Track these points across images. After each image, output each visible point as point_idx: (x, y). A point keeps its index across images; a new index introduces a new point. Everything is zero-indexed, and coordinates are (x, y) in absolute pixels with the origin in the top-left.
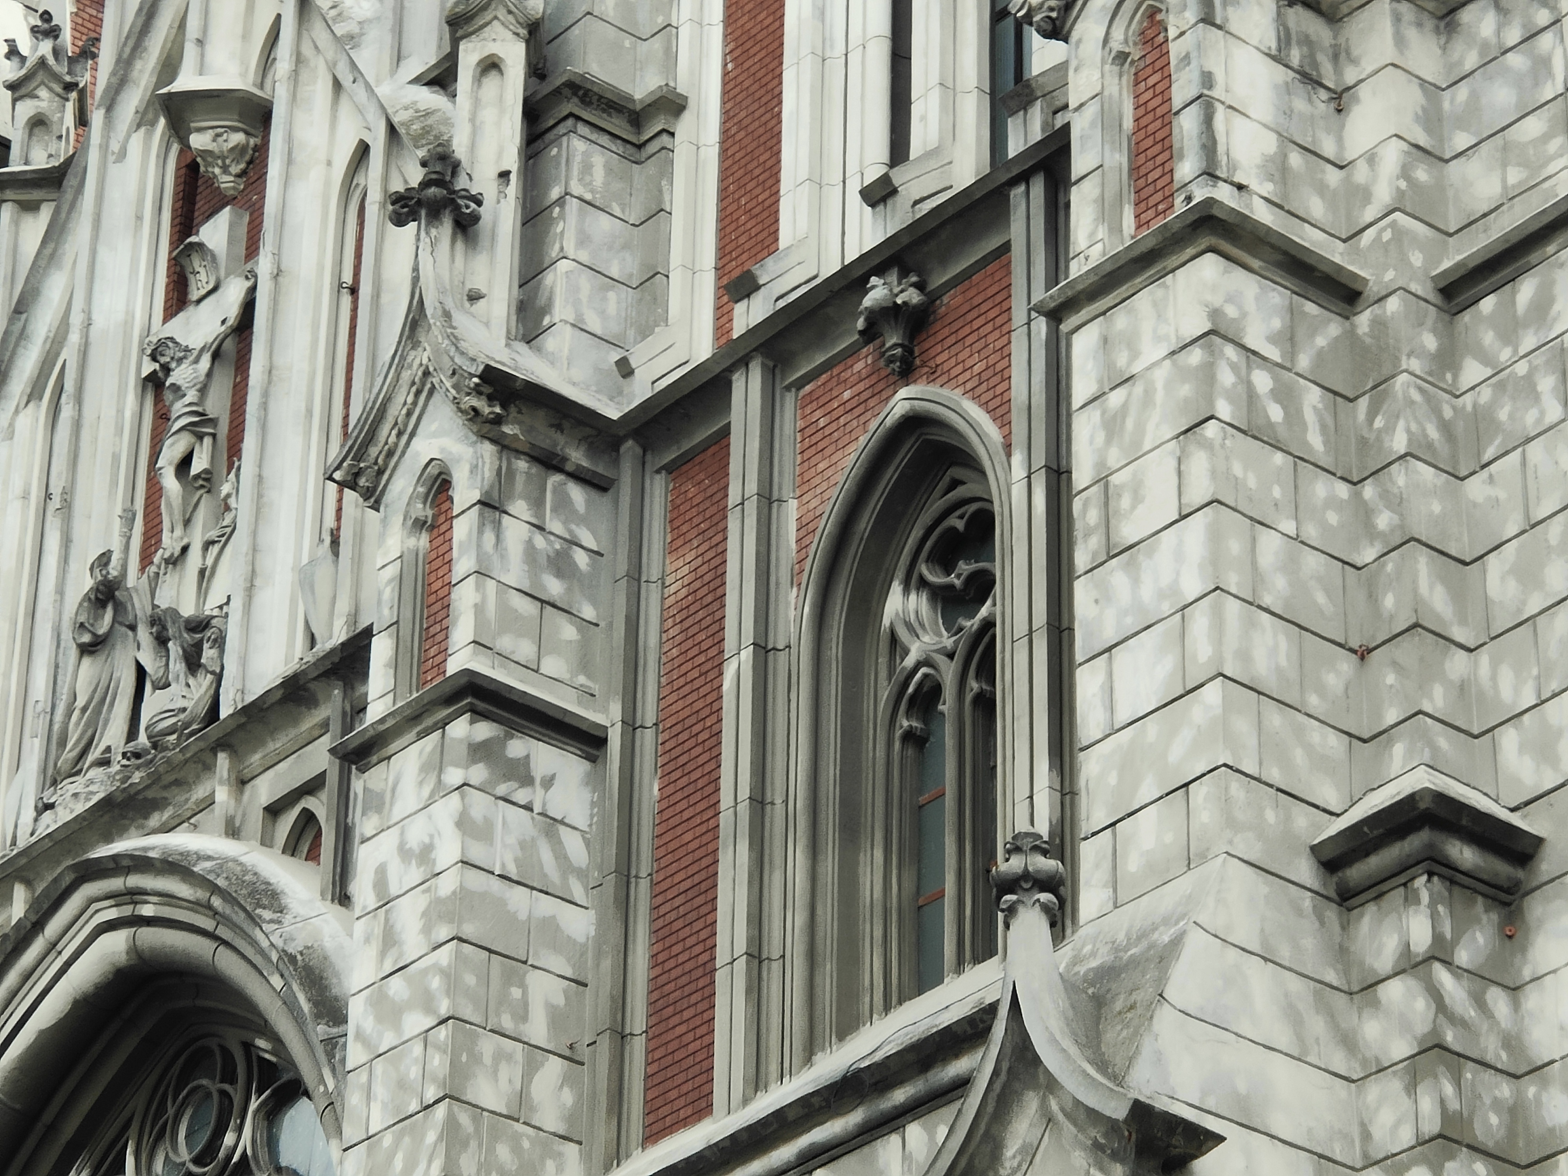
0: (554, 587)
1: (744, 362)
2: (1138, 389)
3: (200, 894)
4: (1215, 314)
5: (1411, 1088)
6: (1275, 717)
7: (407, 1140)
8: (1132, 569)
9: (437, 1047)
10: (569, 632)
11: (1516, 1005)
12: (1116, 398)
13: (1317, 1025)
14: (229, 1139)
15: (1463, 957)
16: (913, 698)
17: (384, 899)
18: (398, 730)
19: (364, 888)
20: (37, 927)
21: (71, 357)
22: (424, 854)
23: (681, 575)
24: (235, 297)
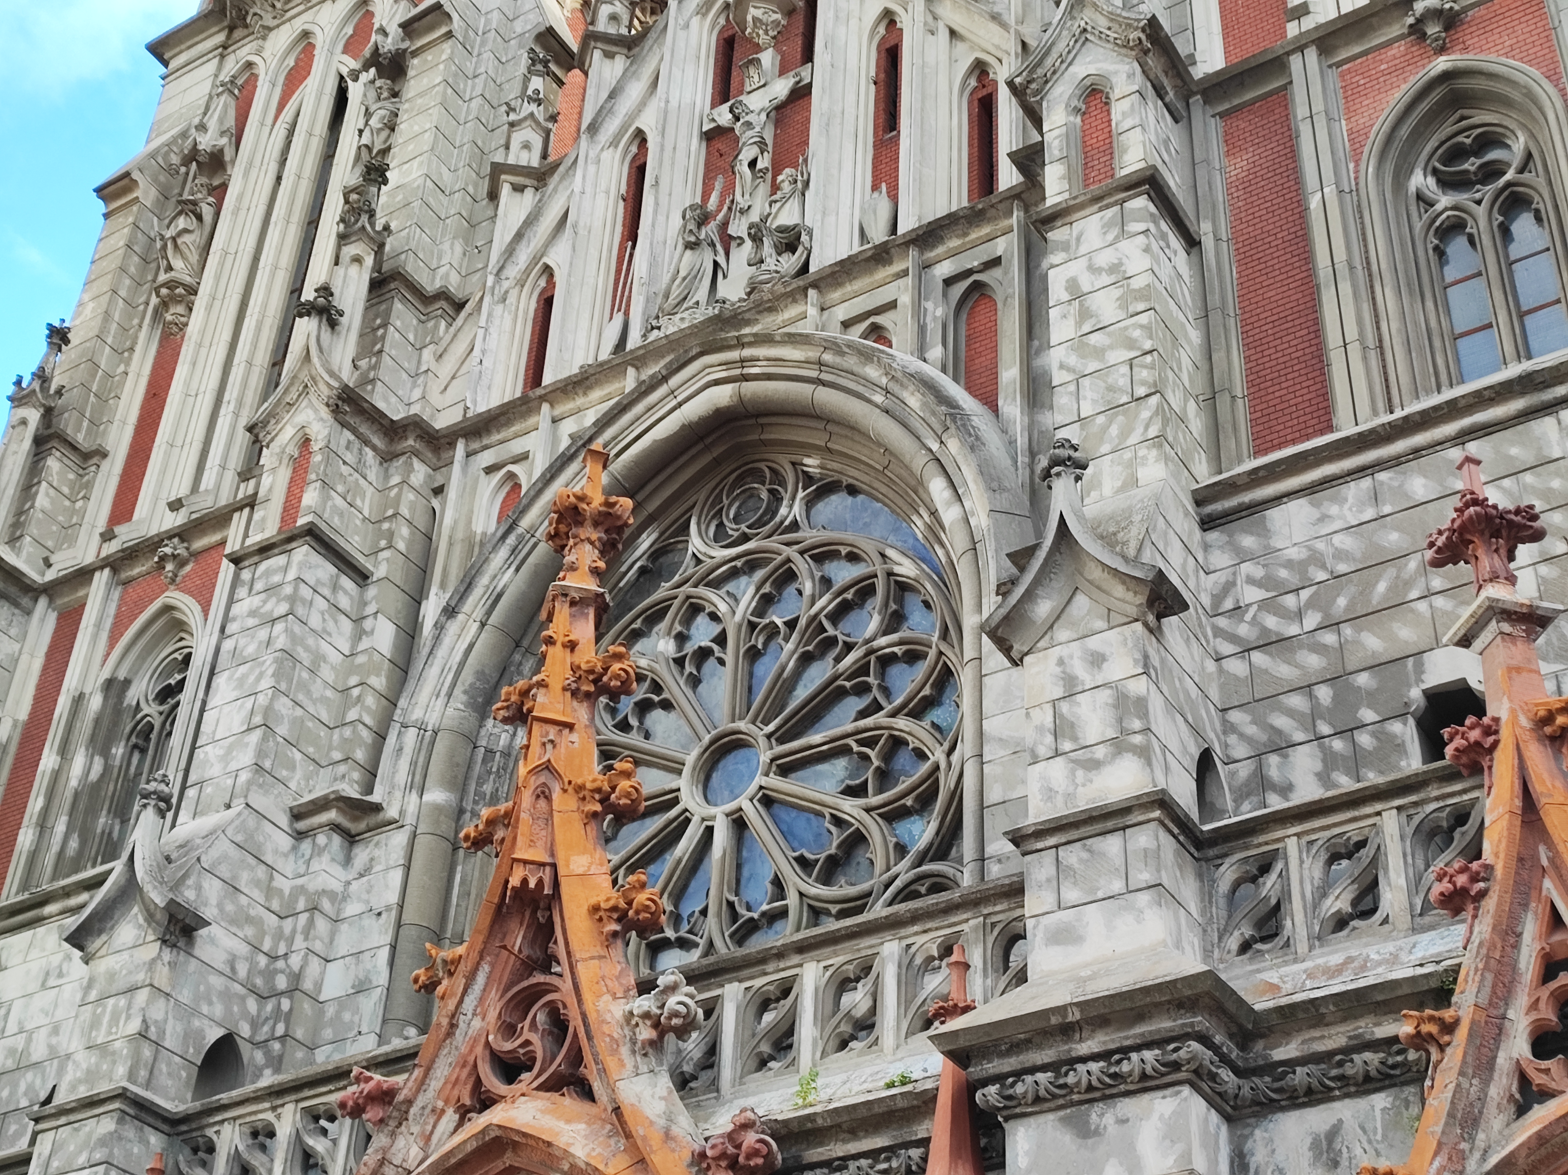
1: (1301, 49)
3: (812, 353)
7: (1121, 418)
9: (1145, 366)
16: (1438, 228)
17: (1077, 294)
18: (1081, 206)
19: (1057, 290)
20: (665, 379)
21: (647, 122)
22: (1114, 268)
23: (1239, 166)
24: (781, 88)
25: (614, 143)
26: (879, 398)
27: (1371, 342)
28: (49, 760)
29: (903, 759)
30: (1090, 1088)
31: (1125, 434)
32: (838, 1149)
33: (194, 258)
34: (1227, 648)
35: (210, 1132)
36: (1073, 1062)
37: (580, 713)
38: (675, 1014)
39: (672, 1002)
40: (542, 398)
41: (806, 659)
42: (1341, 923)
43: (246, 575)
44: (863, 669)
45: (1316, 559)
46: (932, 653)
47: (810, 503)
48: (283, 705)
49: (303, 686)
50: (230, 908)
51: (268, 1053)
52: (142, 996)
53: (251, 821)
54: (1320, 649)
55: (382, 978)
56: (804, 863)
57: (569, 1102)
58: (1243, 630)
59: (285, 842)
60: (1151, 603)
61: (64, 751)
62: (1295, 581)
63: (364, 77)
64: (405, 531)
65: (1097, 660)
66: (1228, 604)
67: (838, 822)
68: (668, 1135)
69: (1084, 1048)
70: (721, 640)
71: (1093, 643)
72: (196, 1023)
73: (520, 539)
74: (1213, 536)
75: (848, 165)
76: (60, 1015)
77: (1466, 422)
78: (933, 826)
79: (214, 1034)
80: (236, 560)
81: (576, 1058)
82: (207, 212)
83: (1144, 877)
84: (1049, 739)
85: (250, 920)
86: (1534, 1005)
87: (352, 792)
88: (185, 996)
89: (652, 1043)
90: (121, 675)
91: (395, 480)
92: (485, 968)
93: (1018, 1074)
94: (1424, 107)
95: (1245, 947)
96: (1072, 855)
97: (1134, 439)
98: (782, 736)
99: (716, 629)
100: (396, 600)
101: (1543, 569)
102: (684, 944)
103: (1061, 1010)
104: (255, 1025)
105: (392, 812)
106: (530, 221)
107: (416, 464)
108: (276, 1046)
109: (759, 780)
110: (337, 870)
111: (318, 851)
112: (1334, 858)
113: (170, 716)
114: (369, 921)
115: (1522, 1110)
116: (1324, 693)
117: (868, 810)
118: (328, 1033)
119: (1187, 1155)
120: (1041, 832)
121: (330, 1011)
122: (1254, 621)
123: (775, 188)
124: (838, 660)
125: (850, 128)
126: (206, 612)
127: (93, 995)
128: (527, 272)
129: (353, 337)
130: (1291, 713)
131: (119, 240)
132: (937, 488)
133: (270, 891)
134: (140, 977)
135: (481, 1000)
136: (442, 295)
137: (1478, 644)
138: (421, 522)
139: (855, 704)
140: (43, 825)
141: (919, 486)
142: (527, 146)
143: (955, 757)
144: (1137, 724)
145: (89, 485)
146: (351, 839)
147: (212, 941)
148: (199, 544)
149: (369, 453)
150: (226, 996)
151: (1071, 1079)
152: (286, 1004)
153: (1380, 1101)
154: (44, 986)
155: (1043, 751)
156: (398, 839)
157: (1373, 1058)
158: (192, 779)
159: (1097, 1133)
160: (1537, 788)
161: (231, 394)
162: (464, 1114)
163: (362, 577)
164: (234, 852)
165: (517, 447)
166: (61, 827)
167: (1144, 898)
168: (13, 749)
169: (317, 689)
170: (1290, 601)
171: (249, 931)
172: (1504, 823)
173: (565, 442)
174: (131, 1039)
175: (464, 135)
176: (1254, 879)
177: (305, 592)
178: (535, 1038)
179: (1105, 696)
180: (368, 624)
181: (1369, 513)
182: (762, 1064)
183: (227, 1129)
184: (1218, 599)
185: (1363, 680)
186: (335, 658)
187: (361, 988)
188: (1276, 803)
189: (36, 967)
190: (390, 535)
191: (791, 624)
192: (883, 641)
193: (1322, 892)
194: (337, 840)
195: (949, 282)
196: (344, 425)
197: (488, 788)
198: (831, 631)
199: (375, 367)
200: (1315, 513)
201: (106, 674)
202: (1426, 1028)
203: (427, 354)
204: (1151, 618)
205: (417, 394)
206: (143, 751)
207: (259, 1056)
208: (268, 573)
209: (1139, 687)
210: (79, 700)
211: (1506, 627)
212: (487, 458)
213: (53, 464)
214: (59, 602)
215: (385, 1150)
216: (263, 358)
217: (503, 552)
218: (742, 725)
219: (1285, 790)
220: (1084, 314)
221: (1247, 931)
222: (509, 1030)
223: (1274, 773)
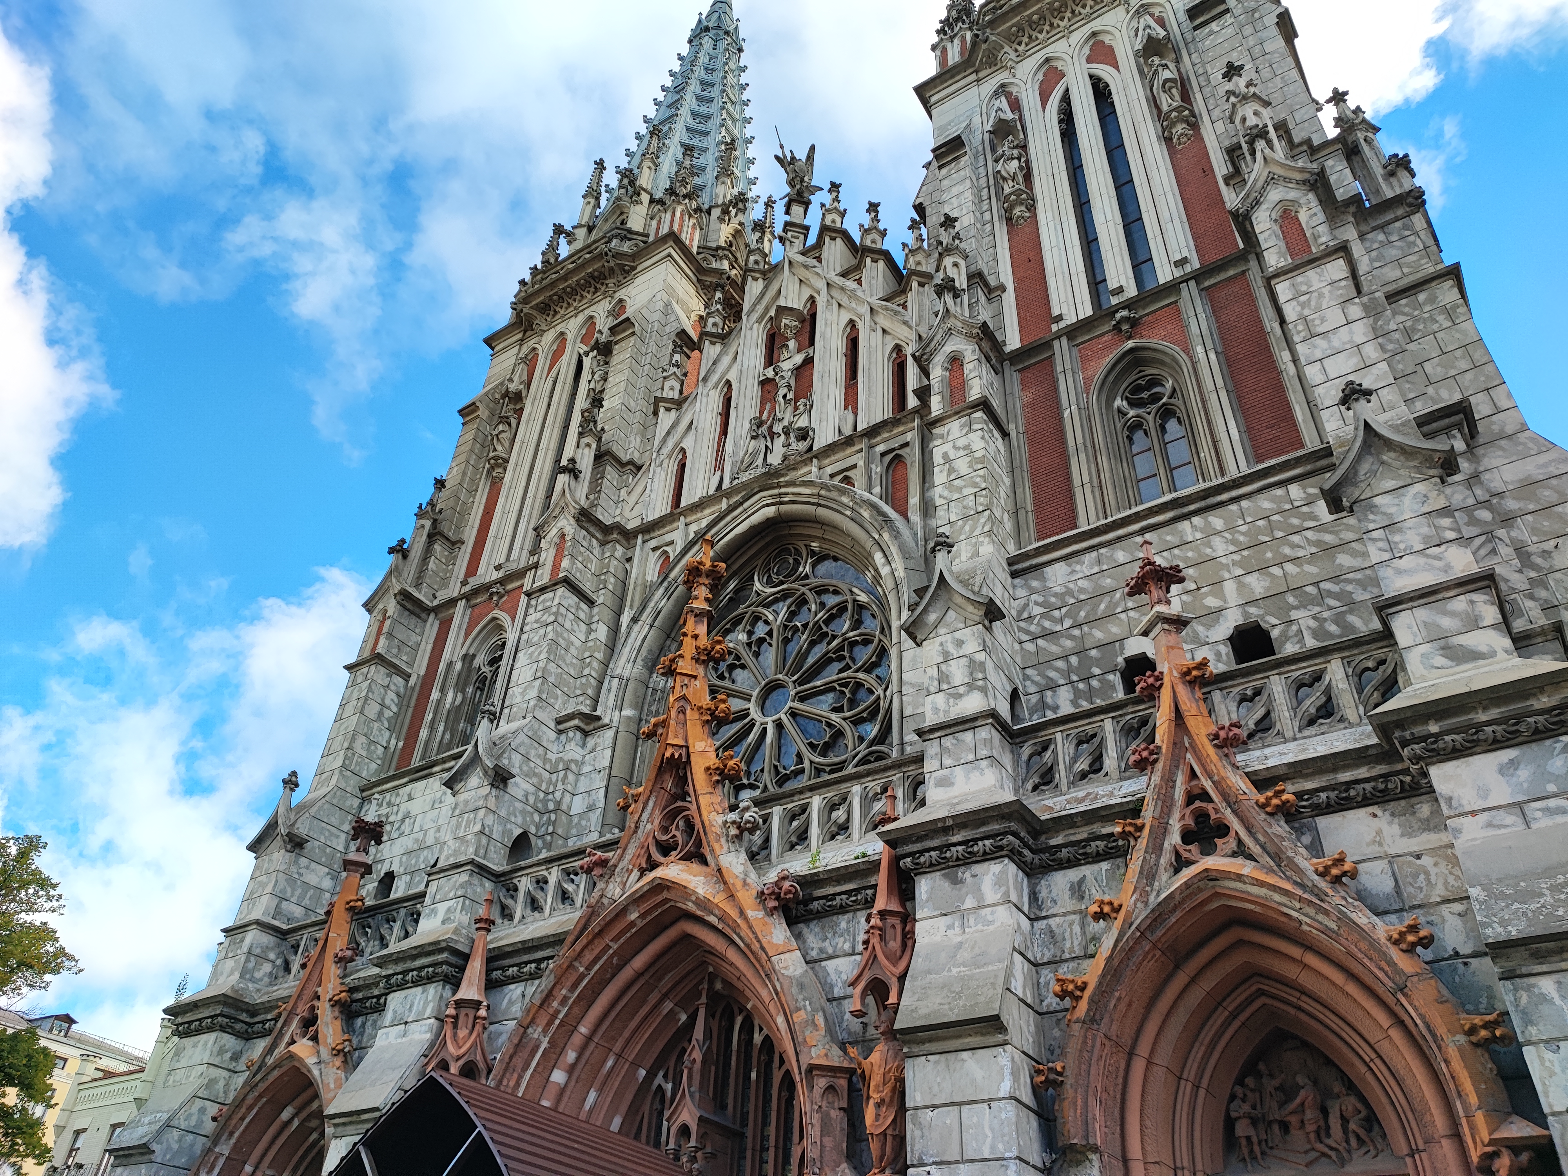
1: (1059, 337)
3: (815, 491)
7: (970, 522)
8: (1326, 339)
9: (982, 496)
12: (1302, 298)
14: (801, 569)
16: (1129, 427)
17: (948, 460)
18: (949, 416)
19: (938, 459)
20: (742, 504)
21: (732, 376)
22: (966, 447)
23: (1029, 395)
24: (799, 359)
25: (715, 387)
26: (848, 513)
27: (1096, 483)
28: (435, 695)
29: (862, 693)
30: (958, 859)
31: (972, 530)
32: (831, 890)
33: (507, 445)
34: (1025, 637)
35: (515, 881)
36: (949, 846)
37: (700, 671)
38: (748, 822)
39: (747, 815)
40: (681, 514)
41: (813, 644)
42: (1084, 775)
43: (533, 602)
44: (841, 648)
45: (1069, 592)
46: (876, 640)
47: (814, 566)
48: (552, 667)
49: (561, 657)
50: (525, 768)
51: (544, 842)
52: (482, 812)
53: (536, 725)
54: (1072, 638)
55: (601, 804)
56: (812, 746)
57: (695, 866)
58: (1033, 628)
59: (553, 735)
60: (986, 615)
61: (443, 690)
62: (1059, 604)
63: (591, 355)
64: (612, 580)
65: (960, 643)
66: (1025, 615)
67: (829, 725)
68: (745, 883)
69: (955, 839)
70: (770, 633)
71: (958, 635)
72: (509, 826)
73: (670, 584)
74: (1017, 581)
75: (832, 397)
76: (440, 822)
77: (1144, 523)
78: (877, 727)
79: (517, 832)
80: (529, 595)
81: (699, 844)
82: (514, 422)
83: (985, 753)
84: (936, 683)
85: (535, 774)
86: (1183, 817)
87: (587, 710)
88: (503, 813)
89: (736, 836)
90: (471, 652)
91: (607, 554)
92: (653, 799)
93: (922, 852)
94: (1120, 366)
95: (1035, 788)
96: (948, 742)
97: (977, 532)
98: (800, 682)
99: (767, 628)
100: (608, 615)
101: (1184, 597)
102: (752, 787)
103: (943, 819)
104: (538, 828)
105: (606, 720)
106: (674, 426)
107: (618, 547)
108: (549, 838)
109: (789, 704)
110: (579, 749)
111: (569, 740)
112: (1080, 743)
113: (496, 673)
114: (594, 775)
115: (1177, 871)
116: (1074, 660)
117: (844, 719)
118: (574, 831)
119: (1007, 893)
120: (932, 730)
121: (575, 820)
122: (1038, 624)
123: (796, 408)
124: (829, 644)
125: (833, 379)
126: (513, 620)
127: (457, 812)
128: (673, 450)
129: (586, 483)
130: (1057, 670)
131: (470, 436)
132: (878, 557)
133: (545, 760)
134: (481, 803)
135: (651, 814)
136: (631, 462)
137: (1152, 635)
138: (621, 576)
139: (837, 666)
140: (432, 727)
141: (869, 556)
142: (672, 388)
143: (888, 693)
144: (980, 676)
145: (456, 558)
146: (586, 734)
147: (517, 785)
148: (510, 587)
149: (594, 541)
150: (523, 812)
151: (948, 855)
152: (553, 817)
153: (1105, 866)
154: (433, 808)
155: (932, 689)
156: (609, 734)
157: (1101, 844)
158: (507, 704)
159: (962, 881)
160: (1183, 707)
161: (526, 512)
162: (643, 872)
163: (591, 603)
164: (527, 741)
165: (668, 538)
166: (441, 728)
167: (984, 763)
168: (417, 689)
169: (569, 658)
170: (1056, 613)
171: (535, 780)
172: (1166, 725)
173: (692, 535)
174: (476, 834)
175: (641, 383)
176: (1040, 754)
177: (563, 610)
178: (678, 834)
179: (964, 661)
180: (594, 626)
181: (1096, 569)
182: (792, 847)
183: (524, 879)
184: (1020, 613)
185: (1093, 653)
186: (578, 643)
187: (591, 808)
188: (1050, 715)
189: (429, 799)
190: (605, 582)
191: (805, 626)
192: (851, 634)
193: (1074, 760)
194: (578, 734)
195: (883, 455)
196: (582, 527)
197: (654, 708)
198: (825, 629)
199: (598, 498)
200: (1069, 570)
201: (464, 651)
202: (1128, 829)
203: (623, 492)
204: (986, 622)
205: (618, 512)
206: (482, 690)
207: (540, 843)
208: (544, 601)
209: (981, 657)
210: (450, 664)
211: (1166, 626)
212: (653, 543)
213: (437, 547)
214: (440, 616)
215: (603, 890)
216: (541, 494)
217: (661, 590)
218: (781, 676)
219: (1055, 708)
220: (951, 470)
221: (1036, 780)
222: (665, 830)
223: (1049, 700)
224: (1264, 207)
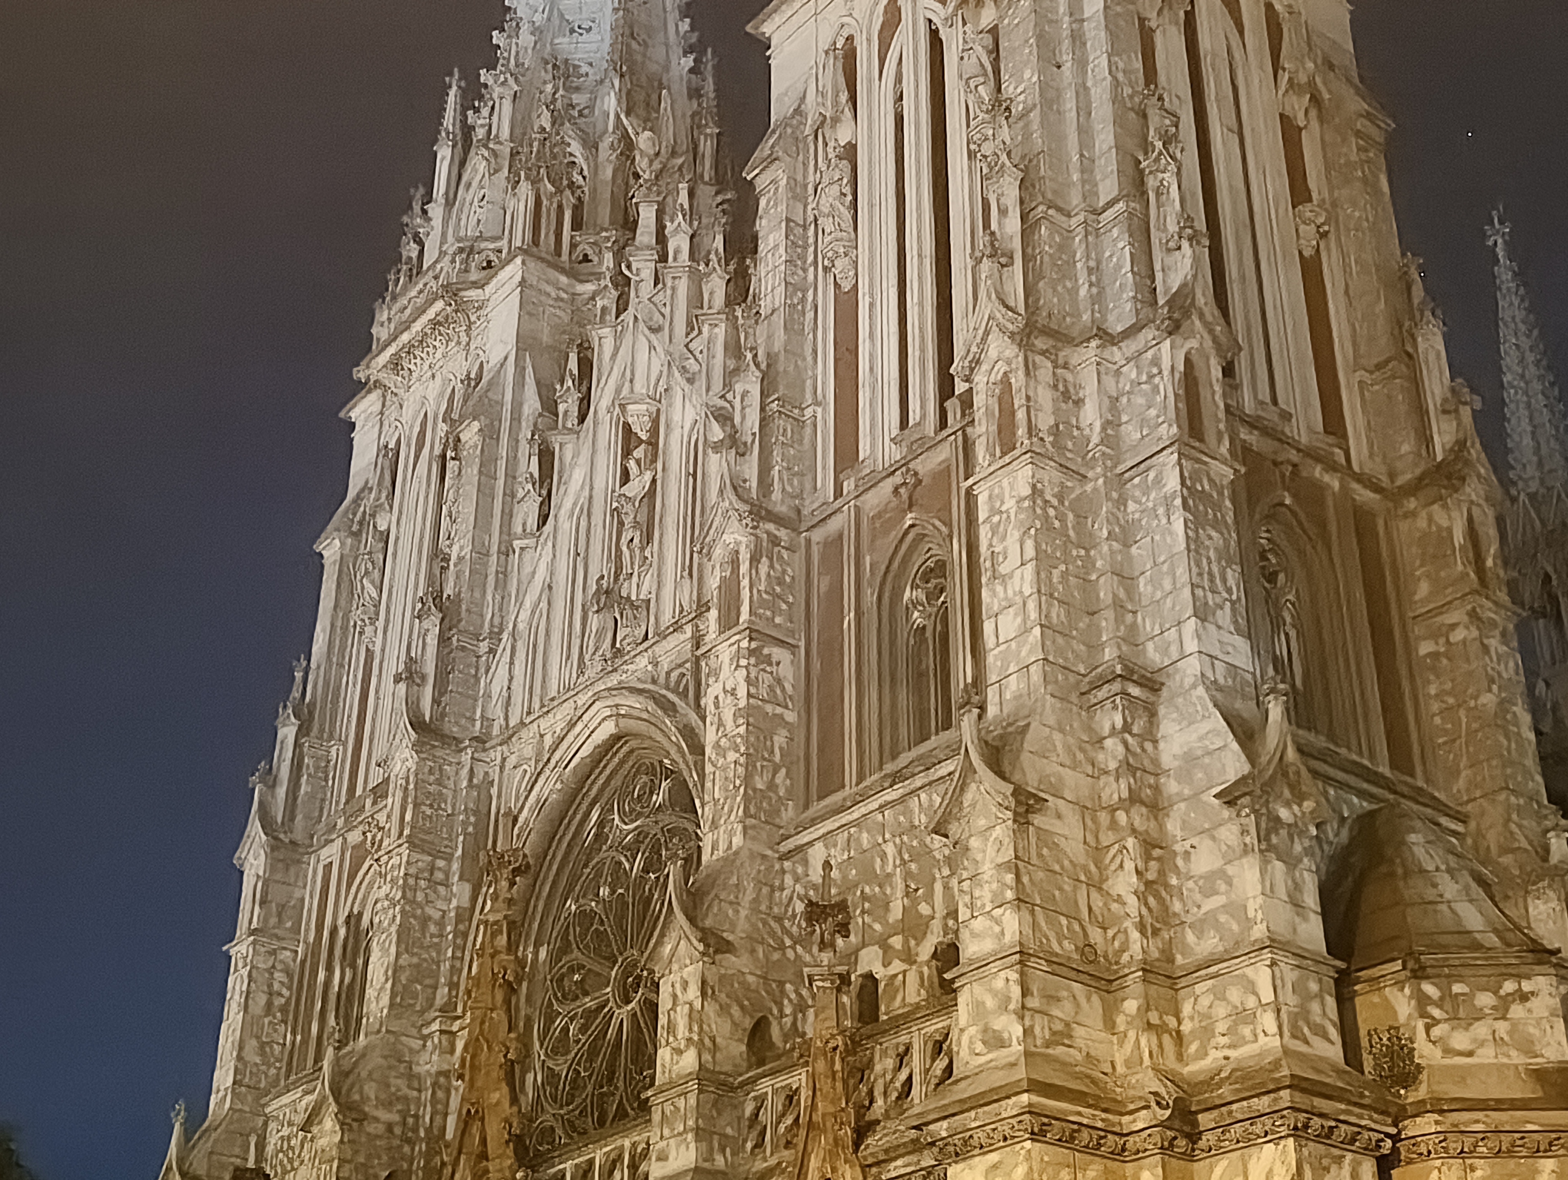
0: (778, 589)
1: (848, 504)
2: (1005, 516)
4: (1034, 487)
5: (1117, 780)
6: (1060, 640)
7: (729, 800)
8: (1004, 583)
9: (740, 765)
10: (784, 607)
11: (1156, 748)
12: (996, 519)
13: (1080, 756)
14: (655, 797)
15: (1135, 730)
17: (718, 708)
18: (721, 643)
22: (733, 692)
24: (647, 479)
47: (671, 788)
59: (417, 1043)
60: (707, 949)
64: (472, 819)
70: (627, 888)
71: (685, 973)
72: (373, 1171)
74: (787, 864)
83: (692, 1122)
84: (666, 1034)
85: (398, 1099)
88: (361, 1158)
90: (355, 911)
91: (464, 784)
96: (668, 1108)
97: (732, 818)
101: (906, 900)
106: (532, 577)
107: (476, 769)
109: (642, 989)
110: (446, 1058)
111: (435, 1047)
112: (787, 1098)
120: (656, 1094)
127: (316, 1162)
131: (332, 584)
133: (410, 1077)
134: (335, 1152)
136: (488, 635)
138: (485, 807)
142: (529, 515)
145: (335, 768)
146: (452, 1036)
148: (383, 821)
150: (389, 1149)
152: (423, 1147)
155: (663, 1042)
158: (365, 1010)
167: (690, 1136)
168: (308, 963)
171: (400, 1106)
176: (759, 1109)
179: (686, 1008)
180: (455, 888)
186: (437, 915)
190: (464, 824)
194: (445, 1038)
199: (449, 703)
201: (346, 912)
203: (482, 681)
204: (707, 958)
205: (477, 713)
212: (513, 759)
214: (322, 857)
218: (634, 951)
220: (720, 723)
221: (754, 1141)
223: (799, 1024)
224: (985, 367)
